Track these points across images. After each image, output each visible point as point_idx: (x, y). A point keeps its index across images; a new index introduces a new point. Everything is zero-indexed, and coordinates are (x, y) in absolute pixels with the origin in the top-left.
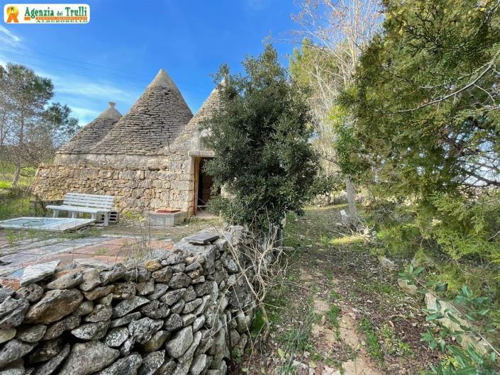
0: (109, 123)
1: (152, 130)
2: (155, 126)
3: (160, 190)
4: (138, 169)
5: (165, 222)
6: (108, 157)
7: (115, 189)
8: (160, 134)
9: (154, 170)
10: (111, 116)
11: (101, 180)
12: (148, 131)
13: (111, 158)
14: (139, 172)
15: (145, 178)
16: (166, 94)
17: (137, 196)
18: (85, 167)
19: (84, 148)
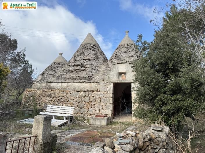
0: (60, 65)
1: (87, 68)
2: (89, 66)
3: (94, 103)
4: (81, 91)
5: (101, 122)
6: (63, 84)
7: (68, 103)
8: (91, 70)
9: (91, 91)
10: (61, 61)
11: (60, 98)
12: (85, 69)
13: (65, 85)
14: (82, 93)
15: (85, 96)
16: (92, 47)
17: (81, 107)
18: (51, 90)
19: (50, 80)
